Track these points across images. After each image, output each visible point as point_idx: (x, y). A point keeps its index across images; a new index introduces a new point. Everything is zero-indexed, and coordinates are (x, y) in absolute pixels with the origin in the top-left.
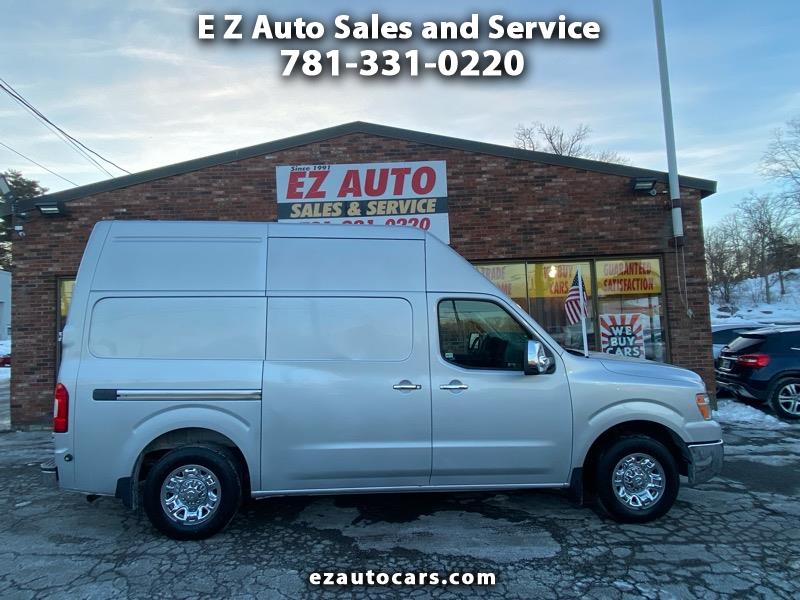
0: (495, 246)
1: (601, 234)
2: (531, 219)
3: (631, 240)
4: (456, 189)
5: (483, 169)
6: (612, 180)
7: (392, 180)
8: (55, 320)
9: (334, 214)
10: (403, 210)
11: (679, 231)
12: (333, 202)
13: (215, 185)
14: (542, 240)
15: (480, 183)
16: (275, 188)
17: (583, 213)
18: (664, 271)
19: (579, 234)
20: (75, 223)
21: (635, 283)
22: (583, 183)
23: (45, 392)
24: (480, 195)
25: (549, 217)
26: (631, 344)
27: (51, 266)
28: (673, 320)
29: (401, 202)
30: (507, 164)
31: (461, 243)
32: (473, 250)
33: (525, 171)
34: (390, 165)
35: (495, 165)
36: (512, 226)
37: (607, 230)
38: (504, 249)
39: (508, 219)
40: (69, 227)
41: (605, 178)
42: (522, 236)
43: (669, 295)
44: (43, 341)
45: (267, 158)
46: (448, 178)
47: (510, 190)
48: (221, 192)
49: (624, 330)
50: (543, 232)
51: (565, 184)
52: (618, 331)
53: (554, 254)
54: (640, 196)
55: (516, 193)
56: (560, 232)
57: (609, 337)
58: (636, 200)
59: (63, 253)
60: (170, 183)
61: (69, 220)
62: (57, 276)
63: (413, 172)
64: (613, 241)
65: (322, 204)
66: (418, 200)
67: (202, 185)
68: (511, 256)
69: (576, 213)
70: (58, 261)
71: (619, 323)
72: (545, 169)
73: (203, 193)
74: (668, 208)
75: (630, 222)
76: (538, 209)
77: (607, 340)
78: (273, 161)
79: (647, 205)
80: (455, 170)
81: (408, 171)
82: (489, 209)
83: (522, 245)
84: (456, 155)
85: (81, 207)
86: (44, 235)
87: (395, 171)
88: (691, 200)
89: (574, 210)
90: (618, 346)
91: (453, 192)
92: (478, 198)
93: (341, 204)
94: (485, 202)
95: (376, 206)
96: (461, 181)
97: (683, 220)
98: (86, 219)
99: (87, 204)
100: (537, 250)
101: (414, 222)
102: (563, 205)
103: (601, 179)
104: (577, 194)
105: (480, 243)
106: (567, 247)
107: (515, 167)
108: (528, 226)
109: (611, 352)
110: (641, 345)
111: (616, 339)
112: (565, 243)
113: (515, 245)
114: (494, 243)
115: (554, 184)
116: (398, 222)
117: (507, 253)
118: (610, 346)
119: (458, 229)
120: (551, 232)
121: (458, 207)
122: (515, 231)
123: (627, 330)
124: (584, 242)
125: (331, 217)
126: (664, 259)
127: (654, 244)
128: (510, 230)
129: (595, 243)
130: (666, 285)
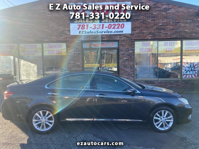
1: (186, 30)
2: (161, 24)
3: (196, 33)
6: (191, 10)
9: (90, 22)
10: (115, 21)
14: (165, 32)
17: (180, 22)
19: (178, 30)
22: (181, 11)
24: (143, 15)
25: (168, 24)
26: (193, 70)
30: (153, 4)
31: (135, 33)
32: (140, 36)
33: (160, 6)
36: (154, 27)
37: (188, 29)
38: (151, 36)
39: (153, 24)
41: (189, 10)
42: (157, 31)
45: (66, 0)
47: (154, 13)
50: (165, 29)
51: (174, 11)
53: (169, 37)
55: (156, 15)
56: (171, 29)
58: (198, 18)
64: (190, 33)
65: (86, 18)
68: (153, 38)
69: (177, 22)
71: (189, 63)
72: (167, 6)
76: (164, 21)
78: (68, 1)
82: (146, 21)
83: (157, 34)
89: (177, 21)
90: (188, 71)
91: (133, 14)
94: (145, 18)
95: (105, 19)
100: (162, 36)
101: (118, 25)
102: (173, 20)
103: (187, 10)
104: (178, 15)
105: (143, 33)
106: (173, 35)
107: (156, 5)
108: (160, 27)
109: (185, 73)
110: (196, 70)
111: (188, 68)
112: (173, 33)
113: (155, 34)
114: (147, 33)
115: (170, 11)
116: (113, 25)
117: (151, 37)
118: (185, 71)
119: (135, 28)
120: (168, 29)
121: (135, 20)
122: (155, 29)
123: (192, 65)
124: (179, 33)
125: (89, 23)
128: (153, 29)
129: (183, 34)
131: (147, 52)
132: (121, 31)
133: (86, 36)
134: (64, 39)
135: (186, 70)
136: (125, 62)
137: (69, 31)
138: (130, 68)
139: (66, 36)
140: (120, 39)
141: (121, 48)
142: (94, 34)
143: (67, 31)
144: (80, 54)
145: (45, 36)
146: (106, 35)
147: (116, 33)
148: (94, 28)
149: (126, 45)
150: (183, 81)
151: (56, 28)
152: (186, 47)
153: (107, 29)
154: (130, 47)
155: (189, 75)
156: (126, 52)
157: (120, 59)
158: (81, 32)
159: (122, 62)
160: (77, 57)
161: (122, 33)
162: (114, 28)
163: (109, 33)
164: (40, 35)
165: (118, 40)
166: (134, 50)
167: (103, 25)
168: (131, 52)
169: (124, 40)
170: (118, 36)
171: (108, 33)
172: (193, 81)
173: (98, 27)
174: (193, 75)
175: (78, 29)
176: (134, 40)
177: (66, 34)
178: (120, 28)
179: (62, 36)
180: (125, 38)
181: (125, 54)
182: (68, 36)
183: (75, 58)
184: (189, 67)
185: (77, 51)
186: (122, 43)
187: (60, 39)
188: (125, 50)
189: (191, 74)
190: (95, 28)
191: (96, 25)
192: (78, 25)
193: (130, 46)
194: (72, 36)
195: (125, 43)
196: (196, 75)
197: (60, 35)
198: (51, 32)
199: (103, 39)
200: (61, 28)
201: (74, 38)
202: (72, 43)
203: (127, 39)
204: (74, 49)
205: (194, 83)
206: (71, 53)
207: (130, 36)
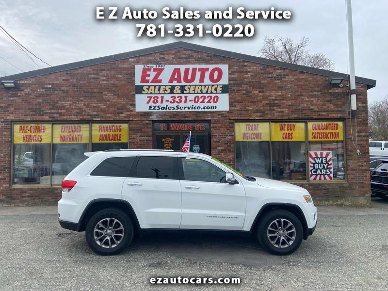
0: (254, 112)
1: (311, 107)
2: (273, 98)
3: (328, 111)
4: (233, 80)
5: (249, 70)
6: (319, 78)
7: (198, 74)
8: (11, 146)
9: (166, 92)
10: (204, 91)
11: (354, 107)
12: (166, 86)
13: (101, 74)
14: (280, 110)
15: (246, 78)
16: (134, 77)
17: (302, 95)
18: (345, 128)
19: (300, 107)
20: (22, 92)
21: (329, 135)
22: (303, 79)
23: (4, 185)
24: (246, 84)
25: (283, 98)
26: (326, 168)
27: (9, 116)
28: (349, 155)
29: (203, 87)
30: (261, 67)
31: (235, 110)
32: (242, 114)
33: (271, 71)
34: (198, 66)
35: (255, 68)
36: (263, 102)
37: (315, 106)
38: (258, 114)
39: (261, 98)
40: (19, 94)
41: (315, 77)
42: (268, 108)
43: (348, 142)
44: (4, 157)
45: (130, 60)
46: (229, 74)
47: (263, 82)
48: (104, 78)
49: (322, 160)
50: (280, 106)
51: (292, 79)
52: (318, 161)
54: (334, 87)
55: (266, 84)
56: (289, 105)
57: (314, 164)
58: (331, 89)
59: (15, 109)
60: (76, 72)
61: (19, 91)
62: (11, 122)
63: (210, 70)
64: (318, 111)
65: (160, 86)
66: (213, 86)
67: (94, 74)
68: (262, 118)
70: (12, 113)
71: (319, 156)
72: (282, 71)
73: (94, 78)
74: (348, 95)
75: (328, 101)
76: (278, 92)
77: (312, 165)
78: (134, 62)
79: (337, 93)
80: (233, 70)
81: (207, 69)
82: (251, 92)
83: (268, 112)
84: (234, 62)
85: (26, 84)
86: (5, 99)
87: (200, 70)
88: (361, 90)
89: (297, 94)
90: (319, 169)
91: (232, 82)
92: (245, 86)
93: (170, 87)
94: (249, 88)
95: (189, 89)
96: (237, 76)
97: (357, 101)
98: (28, 90)
99: (29, 82)
100: (276, 115)
101: (209, 98)
102: (292, 91)
103: (313, 77)
104: (299, 85)
105: (246, 110)
106: (293, 114)
107: (266, 69)
108: (272, 102)
109: (314, 172)
110: (331, 168)
111: (317, 165)
112: (292, 112)
113: (264, 112)
115: (287, 79)
116: (201, 97)
117: (260, 116)
118: (314, 169)
119: (234, 102)
120: (284, 106)
121: (234, 90)
122: (265, 104)
124: (302, 112)
125: (165, 94)
126: (345, 122)
127: (340, 114)
128: (262, 104)
129: (308, 113)
130: (346, 136)
131: (254, 139)
132: (214, 107)
133: (161, 113)
134: (125, 117)
136: (219, 154)
137: (134, 105)
139: (129, 113)
140: (212, 119)
142: (171, 110)
143: (131, 105)
144: (150, 140)
145: (95, 113)
146: (190, 112)
147: (206, 110)
148: (172, 101)
149: (222, 127)
151: (114, 101)
152: (313, 133)
153: (193, 103)
154: (228, 131)
155: (320, 175)
156: (222, 138)
157: (212, 150)
158: (153, 107)
160: (144, 145)
161: (214, 110)
162: (203, 102)
163: (195, 108)
164: (88, 111)
165: (209, 120)
166: (234, 136)
167: (186, 97)
168: (230, 139)
169: (218, 121)
170: (210, 114)
171: (193, 110)
172: (326, 185)
173: (179, 100)
174: (326, 176)
175: (148, 102)
176: (234, 120)
177: (128, 110)
178: (212, 102)
179: (122, 113)
180: (220, 116)
181: (220, 142)
182: (132, 113)
184: (320, 162)
185: (144, 136)
186: (215, 125)
187: (119, 117)
188: (220, 136)
189: (324, 175)
190: (174, 102)
191: (175, 97)
192: (148, 97)
193: (227, 129)
194: (137, 112)
195: (219, 125)
196: (332, 175)
197: (120, 111)
198: (105, 107)
199: (186, 119)
200: (122, 102)
201: (141, 115)
202: (138, 124)
203: (223, 118)
204: (140, 132)
205: (328, 189)
206: (135, 139)
207: (227, 115)
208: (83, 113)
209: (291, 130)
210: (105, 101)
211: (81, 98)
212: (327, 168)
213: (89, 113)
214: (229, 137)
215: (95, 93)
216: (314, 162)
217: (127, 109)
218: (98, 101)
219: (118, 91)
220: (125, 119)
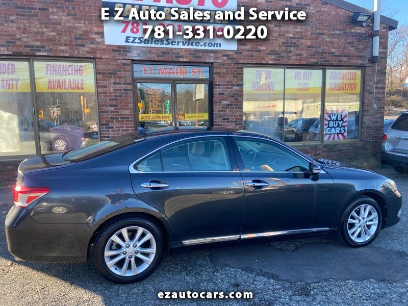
0: (267, 54)
1: (333, 50)
2: (291, 35)
3: (349, 56)
4: (243, 6)
6: (342, 12)
11: (376, 52)
14: (297, 53)
17: (323, 34)
18: (364, 78)
19: (320, 50)
21: (348, 86)
22: (325, 12)
25: (302, 36)
26: (340, 126)
28: (365, 111)
31: (244, 50)
32: (253, 56)
36: (279, 39)
37: (336, 48)
38: (273, 57)
39: (277, 34)
41: (338, 11)
42: (285, 48)
43: (365, 94)
49: (337, 117)
51: (313, 11)
52: (334, 117)
53: (304, 63)
54: (357, 26)
56: (309, 47)
57: (329, 121)
58: (354, 28)
64: (339, 56)
68: (277, 62)
69: (319, 34)
71: (335, 112)
74: (372, 36)
77: (327, 123)
79: (360, 33)
83: (284, 55)
88: (384, 32)
89: (318, 31)
90: (333, 127)
100: (294, 59)
102: (312, 28)
103: (336, 11)
104: (321, 20)
106: (312, 58)
108: (289, 41)
109: (328, 131)
110: (346, 126)
111: (332, 122)
112: (311, 55)
113: (280, 54)
114: (267, 51)
115: (307, 10)
117: (275, 60)
120: (303, 47)
121: (244, 21)
122: (281, 43)
123: (339, 117)
124: (322, 55)
126: (365, 70)
127: (361, 60)
128: (278, 43)
129: (328, 57)
130: (364, 88)
131: (266, 90)
132: (217, 44)
133: (144, 49)
134: (88, 52)
135: (330, 126)
136: (224, 111)
137: (102, 34)
138: (235, 122)
139: (93, 46)
140: (215, 61)
141: (217, 80)
143: (97, 33)
144: (129, 90)
145: (38, 43)
146: (186, 50)
149: (227, 74)
150: (325, 146)
151: (68, 24)
152: (331, 83)
154: (236, 79)
155: (334, 134)
156: (227, 88)
157: (214, 104)
158: (131, 39)
159: (219, 111)
160: (121, 96)
161: (218, 48)
163: (192, 45)
164: (26, 39)
165: (210, 63)
166: (242, 85)
167: (179, 27)
168: (237, 90)
169: (223, 64)
170: (212, 55)
171: (190, 47)
172: (340, 146)
174: (340, 135)
175: (124, 31)
176: (243, 64)
177: (93, 41)
179: (83, 46)
180: (225, 58)
181: (225, 94)
182: (100, 46)
183: (117, 100)
184: (335, 119)
185: (121, 84)
186: (219, 71)
187: (78, 52)
188: (225, 85)
189: (338, 134)
191: (163, 26)
193: (235, 77)
194: (108, 46)
195: (224, 70)
196: (345, 134)
197: (79, 42)
198: (54, 34)
199: (181, 60)
200: (81, 26)
201: (114, 50)
202: (109, 64)
203: (230, 61)
204: (114, 78)
205: (342, 150)
206: (106, 87)
207: (235, 56)
208: (18, 43)
209: (307, 79)
210: (53, 24)
211: (13, 18)
212: (342, 126)
213: (27, 42)
214: (236, 88)
215: (36, 9)
216: (329, 119)
217: (91, 39)
218: (41, 23)
219: (74, 8)
220: (88, 56)
